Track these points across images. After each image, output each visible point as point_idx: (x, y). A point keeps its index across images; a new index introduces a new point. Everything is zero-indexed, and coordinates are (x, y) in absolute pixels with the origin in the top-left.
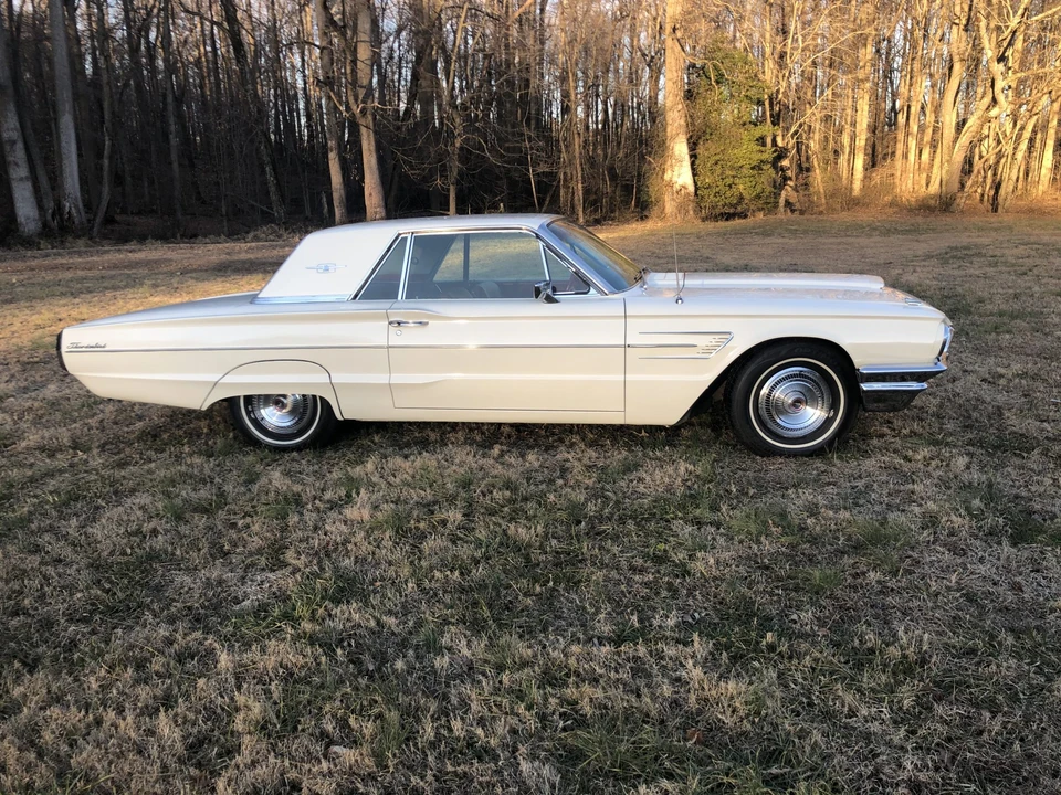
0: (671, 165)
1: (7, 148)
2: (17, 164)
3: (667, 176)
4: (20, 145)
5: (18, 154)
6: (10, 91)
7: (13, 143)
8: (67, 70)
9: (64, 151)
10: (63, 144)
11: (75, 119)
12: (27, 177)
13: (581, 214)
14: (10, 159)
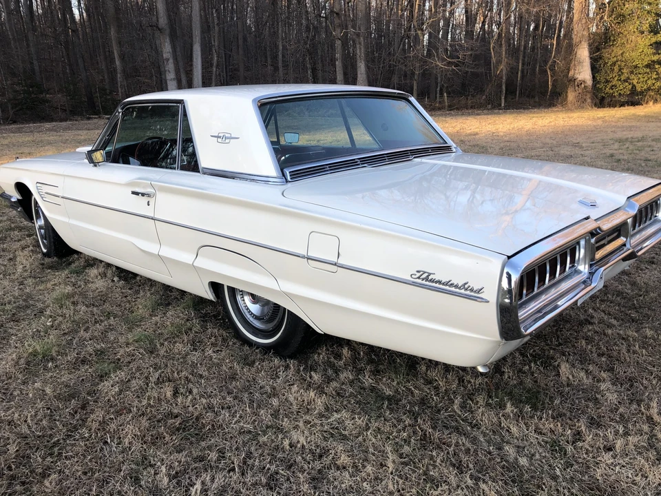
0: (575, 65)
1: (165, 62)
2: (169, 72)
3: (571, 73)
4: (171, 61)
5: (170, 66)
6: (168, 31)
7: (169, 60)
8: (198, 18)
9: (194, 64)
10: (194, 60)
11: (201, 45)
12: (174, 79)
13: (503, 101)
14: (167, 69)
